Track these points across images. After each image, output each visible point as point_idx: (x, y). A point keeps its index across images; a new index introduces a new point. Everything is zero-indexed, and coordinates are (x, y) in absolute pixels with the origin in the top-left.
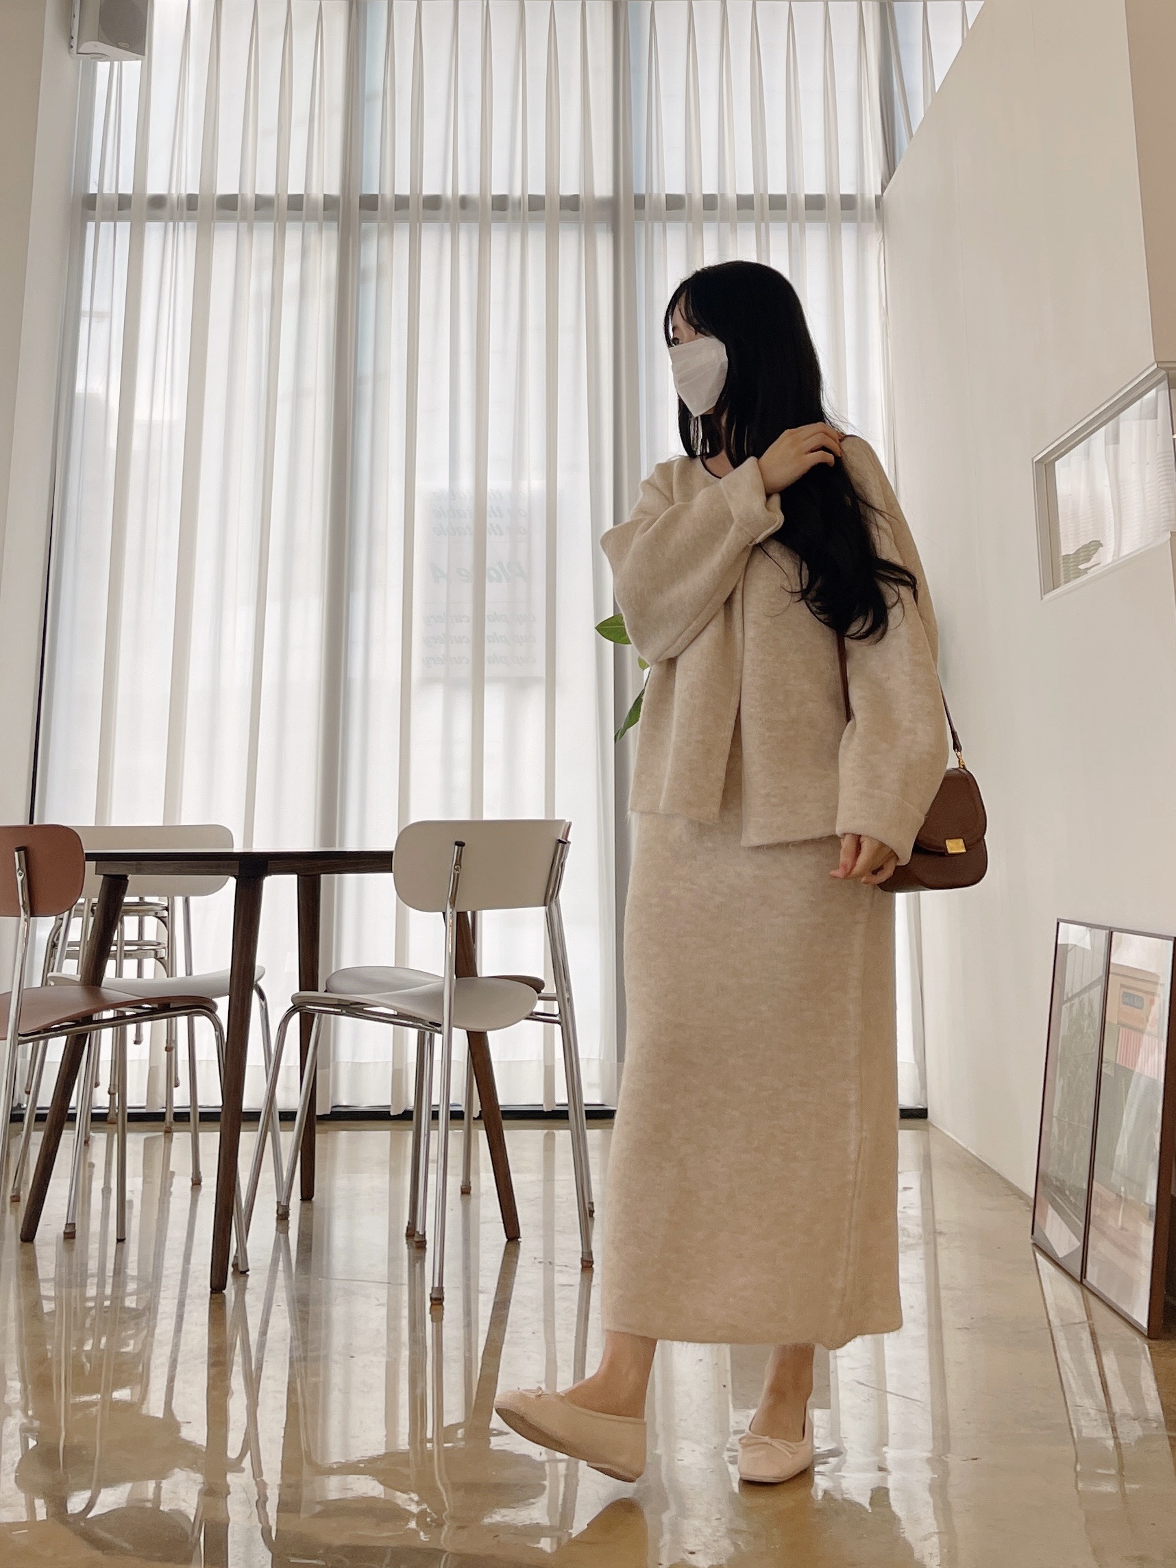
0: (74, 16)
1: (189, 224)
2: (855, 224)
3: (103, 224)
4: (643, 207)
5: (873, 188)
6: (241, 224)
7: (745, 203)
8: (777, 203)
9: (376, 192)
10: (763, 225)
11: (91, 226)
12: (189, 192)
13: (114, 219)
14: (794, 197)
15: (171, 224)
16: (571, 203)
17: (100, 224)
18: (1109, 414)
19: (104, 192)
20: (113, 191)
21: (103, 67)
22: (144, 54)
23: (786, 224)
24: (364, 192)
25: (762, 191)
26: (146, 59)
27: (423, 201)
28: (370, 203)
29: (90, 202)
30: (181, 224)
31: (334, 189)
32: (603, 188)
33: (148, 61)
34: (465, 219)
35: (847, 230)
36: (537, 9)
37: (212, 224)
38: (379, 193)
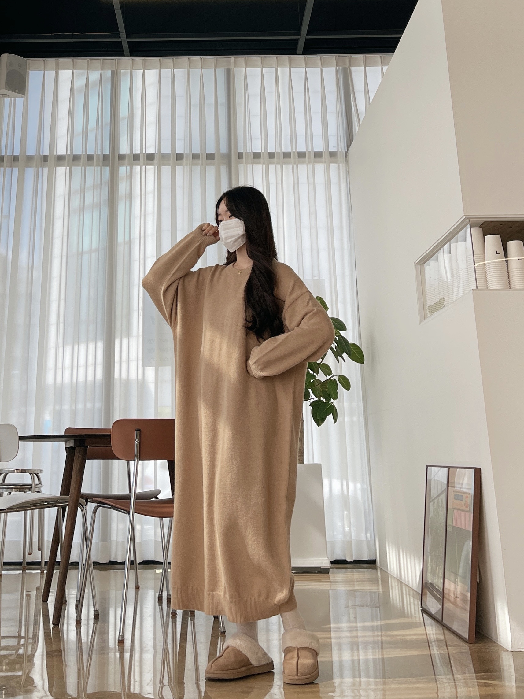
1: (44, 168)
2: (336, 164)
3: (7, 169)
4: (243, 158)
5: (343, 149)
6: (67, 168)
7: (287, 155)
8: (301, 155)
9: (125, 153)
10: (295, 165)
11: (2, 170)
12: (44, 154)
13: (11, 166)
14: (309, 152)
15: (36, 168)
16: (210, 157)
17: (5, 169)
19: (8, 155)
20: (12, 155)
21: (7, 101)
22: (25, 95)
23: (306, 165)
24: (120, 153)
25: (294, 151)
26: (26, 97)
27: (146, 156)
28: (122, 157)
29: (2, 159)
30: (41, 168)
31: (107, 151)
32: (224, 149)
34: (164, 165)
35: (333, 167)
36: (196, 72)
37: (54, 168)
38: (126, 153)
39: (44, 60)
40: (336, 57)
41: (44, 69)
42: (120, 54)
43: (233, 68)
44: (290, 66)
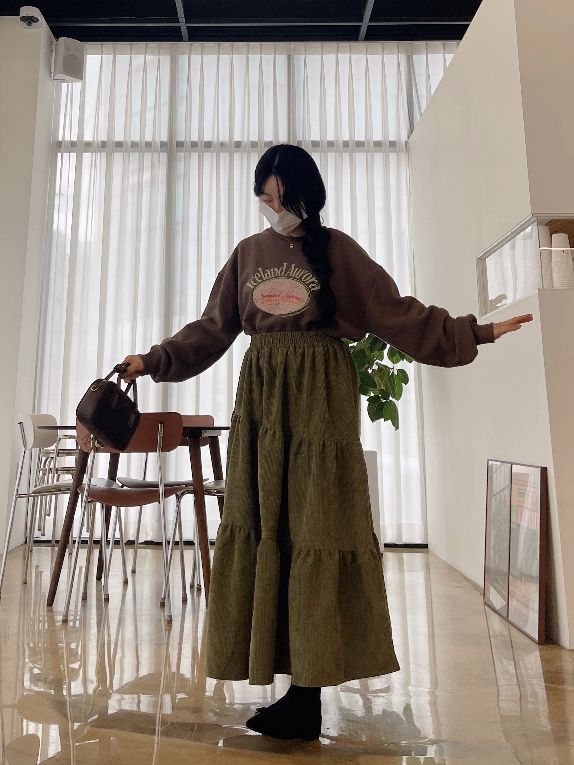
0: (52, 63)
1: (102, 154)
2: (396, 153)
3: (64, 154)
5: (404, 138)
6: (125, 154)
7: (346, 144)
8: (360, 144)
9: (183, 140)
10: (353, 154)
11: (60, 155)
12: (102, 140)
13: (69, 152)
14: (369, 141)
15: (94, 154)
18: (510, 237)
19: (65, 140)
20: (69, 140)
21: (64, 85)
22: (83, 80)
23: (365, 154)
24: (178, 140)
25: (352, 139)
26: (83, 82)
27: (204, 144)
28: (180, 144)
29: (59, 144)
30: (99, 154)
31: (165, 138)
34: (222, 152)
35: (392, 157)
36: (254, 59)
37: (112, 154)
39: (101, 45)
40: (398, 44)
41: (102, 55)
42: (179, 39)
43: (292, 54)
44: (350, 53)
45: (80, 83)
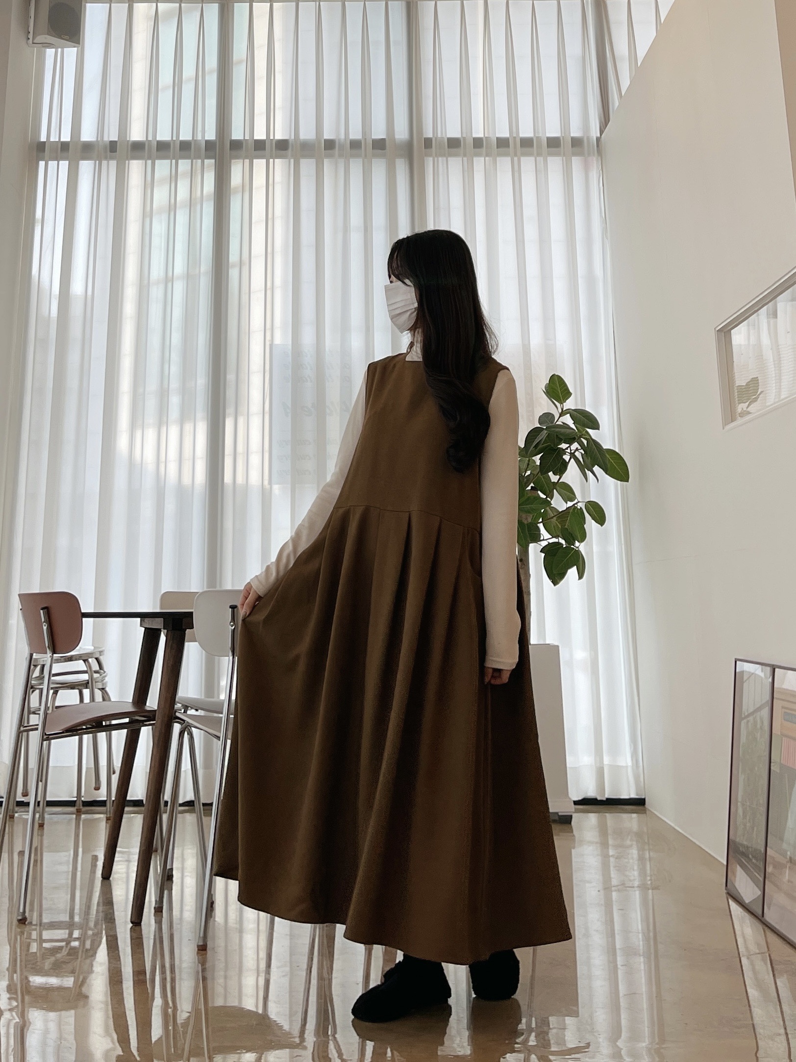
0: (30, 17)
1: (110, 162)
2: (583, 157)
4: (432, 148)
5: (595, 132)
6: (147, 161)
7: (503, 143)
8: (527, 143)
9: (241, 138)
10: (516, 159)
11: (42, 164)
12: (112, 139)
13: (57, 159)
14: (538, 138)
15: (97, 162)
16: (379, 145)
17: (48, 163)
19: (52, 139)
20: (58, 140)
21: (50, 52)
22: (79, 43)
23: (533, 157)
24: (233, 138)
25: (515, 135)
27: (276, 144)
28: (236, 145)
29: (41, 146)
30: (105, 162)
31: (211, 135)
32: (401, 132)
33: (81, 48)
34: (305, 156)
35: (576, 161)
36: (355, 8)
37: (127, 162)
38: (243, 138)
45: (76, 49)
